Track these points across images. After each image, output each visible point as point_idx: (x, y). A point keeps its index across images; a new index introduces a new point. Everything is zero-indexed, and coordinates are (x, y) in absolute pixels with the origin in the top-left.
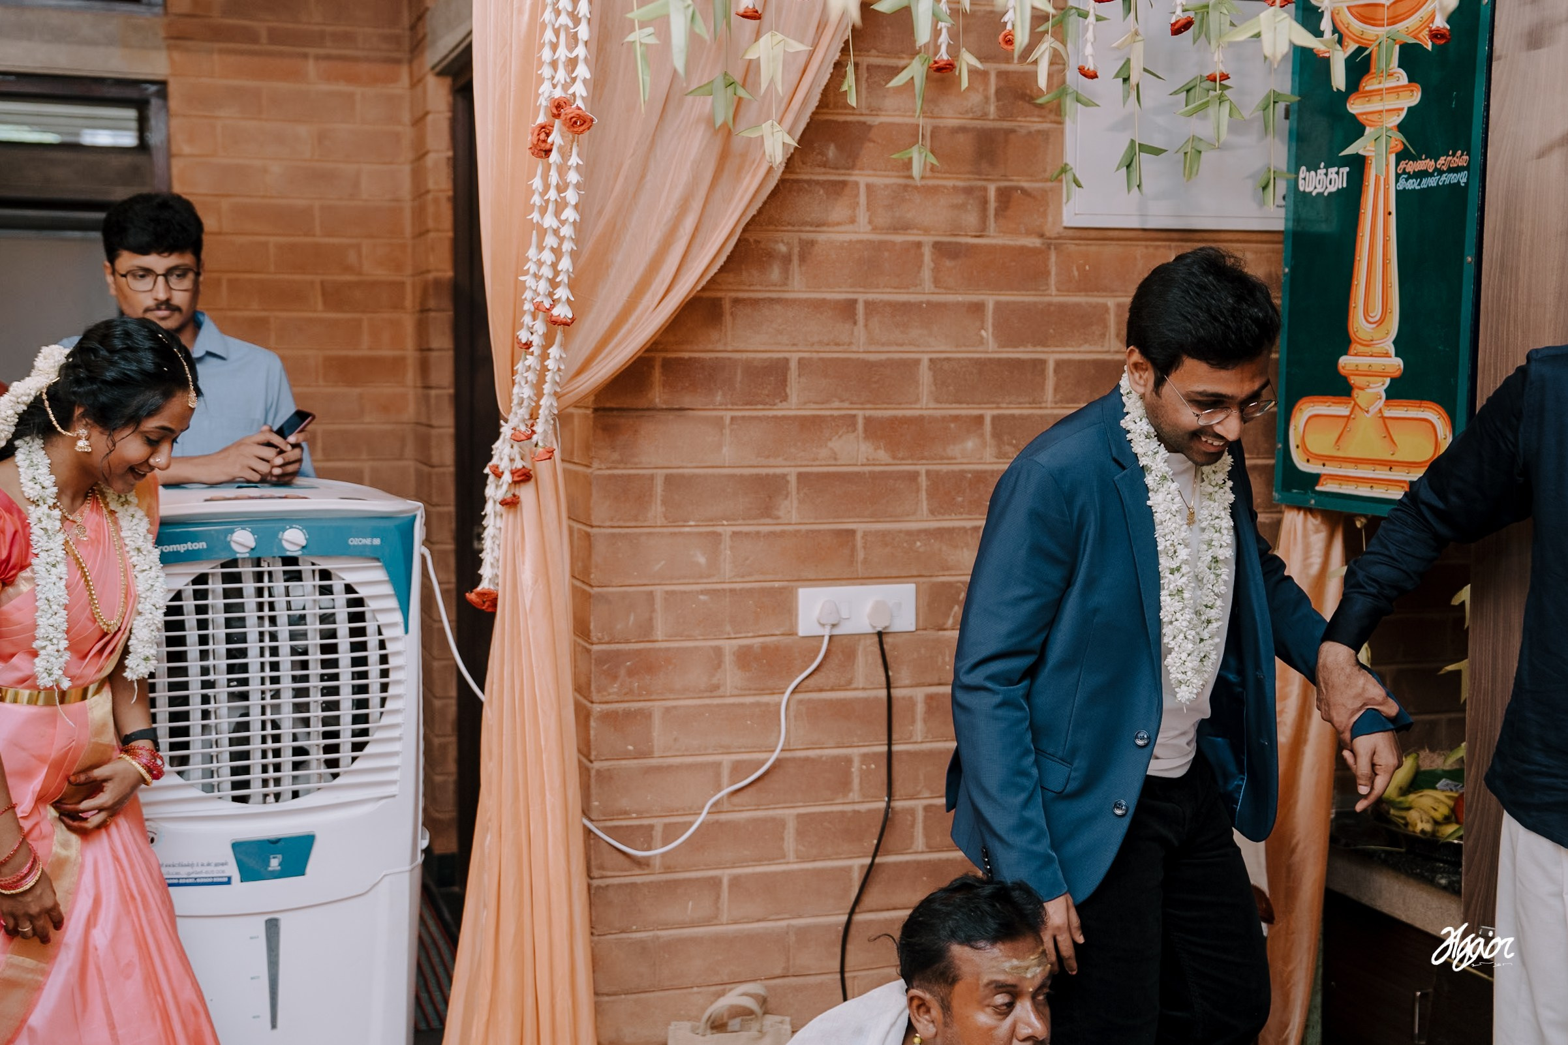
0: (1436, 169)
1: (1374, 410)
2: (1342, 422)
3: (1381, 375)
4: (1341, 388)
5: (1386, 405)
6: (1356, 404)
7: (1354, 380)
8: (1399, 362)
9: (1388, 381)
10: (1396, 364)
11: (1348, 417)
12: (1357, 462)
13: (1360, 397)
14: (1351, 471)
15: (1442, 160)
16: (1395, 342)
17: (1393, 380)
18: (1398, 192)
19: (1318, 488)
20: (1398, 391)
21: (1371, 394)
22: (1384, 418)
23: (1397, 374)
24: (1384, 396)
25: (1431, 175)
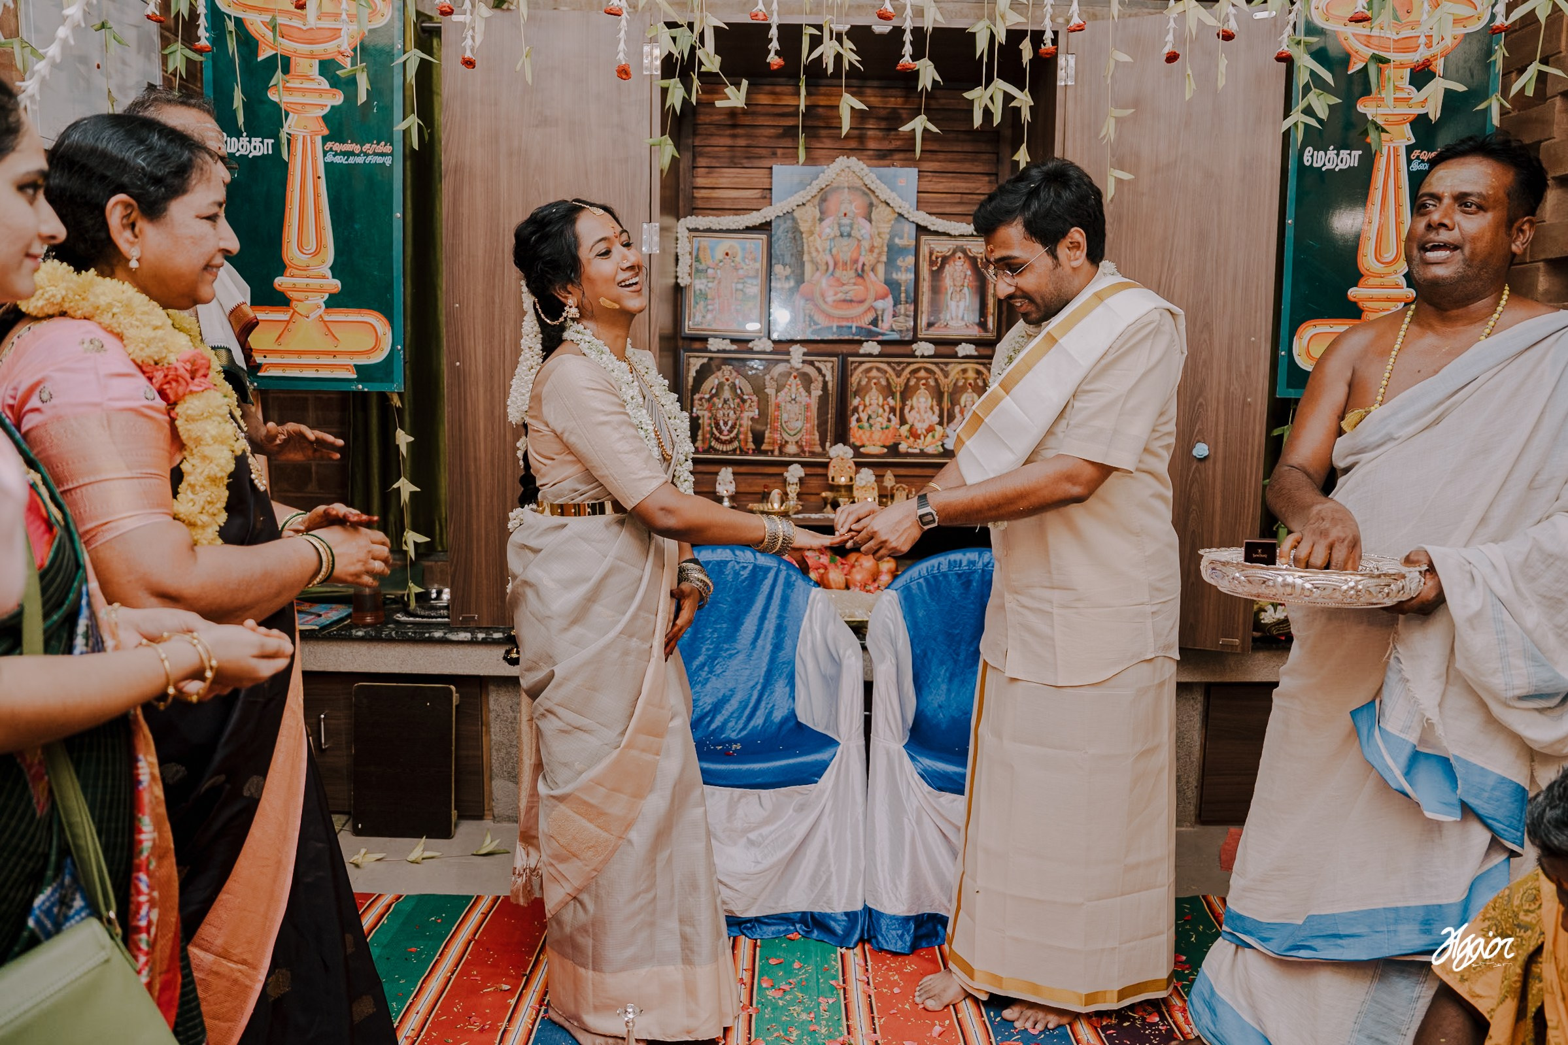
0: (362, 152)
1: (314, 315)
2: (285, 324)
3: (320, 290)
4: (281, 300)
5: (325, 312)
6: (295, 312)
7: (290, 294)
8: (338, 283)
9: (327, 296)
10: (335, 285)
11: (288, 322)
12: (300, 353)
13: (300, 307)
14: (294, 360)
15: (367, 146)
16: (332, 268)
17: (331, 296)
18: (326, 164)
19: (259, 374)
20: (334, 302)
21: (310, 305)
22: (325, 322)
23: (335, 291)
24: (323, 306)
25: (358, 155)
